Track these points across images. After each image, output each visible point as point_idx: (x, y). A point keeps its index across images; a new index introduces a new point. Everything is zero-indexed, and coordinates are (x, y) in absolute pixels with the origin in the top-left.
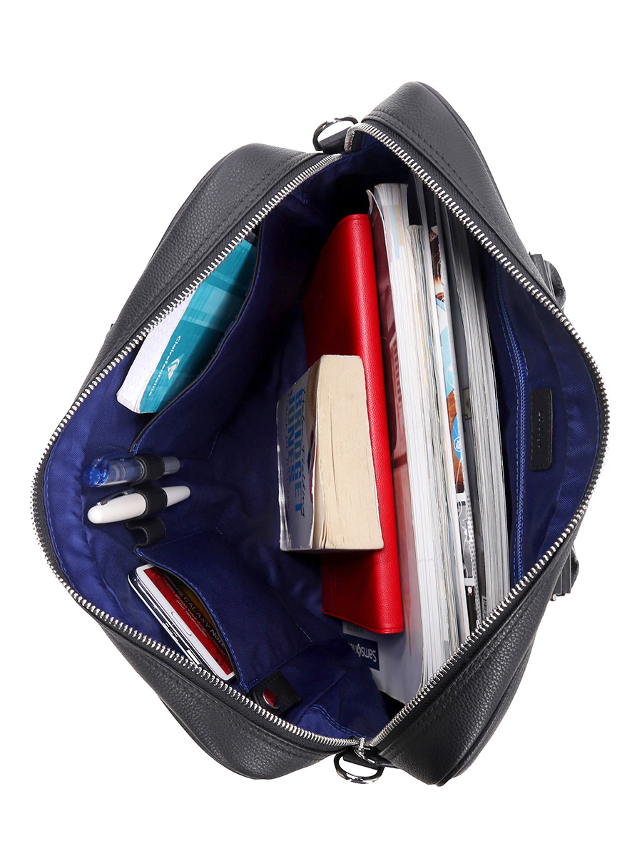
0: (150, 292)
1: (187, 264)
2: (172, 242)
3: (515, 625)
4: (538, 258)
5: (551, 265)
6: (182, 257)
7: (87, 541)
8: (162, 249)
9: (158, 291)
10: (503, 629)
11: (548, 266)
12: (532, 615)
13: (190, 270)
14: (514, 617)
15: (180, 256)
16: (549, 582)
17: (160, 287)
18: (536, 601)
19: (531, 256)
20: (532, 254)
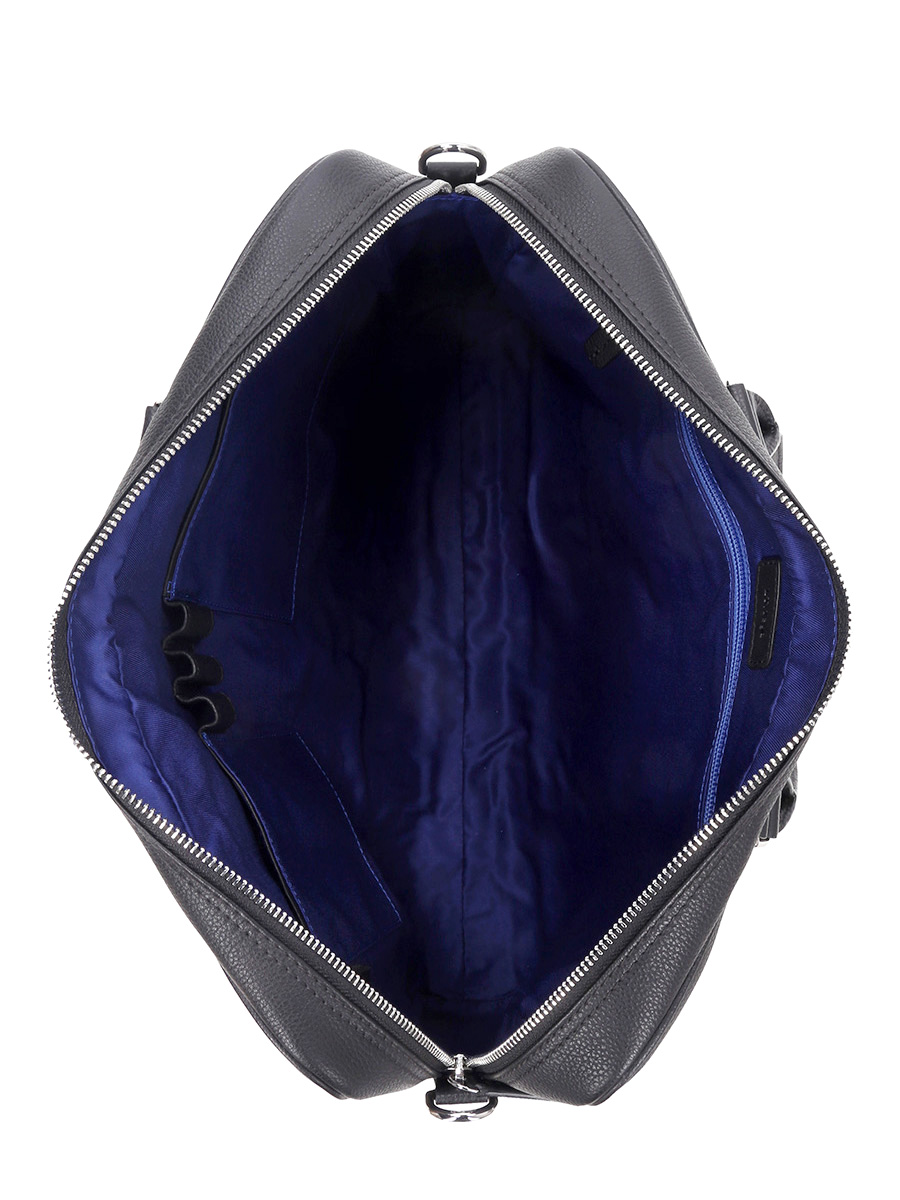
0: (215, 348)
1: (266, 306)
2: (244, 279)
3: (708, 877)
4: (738, 390)
5: (756, 395)
6: (259, 299)
7: (131, 712)
8: (230, 290)
9: (226, 347)
10: (691, 883)
11: (753, 397)
12: (731, 864)
13: (271, 314)
14: (706, 866)
15: (255, 297)
16: (757, 820)
17: (229, 341)
18: (737, 845)
19: (729, 388)
20: (730, 384)
